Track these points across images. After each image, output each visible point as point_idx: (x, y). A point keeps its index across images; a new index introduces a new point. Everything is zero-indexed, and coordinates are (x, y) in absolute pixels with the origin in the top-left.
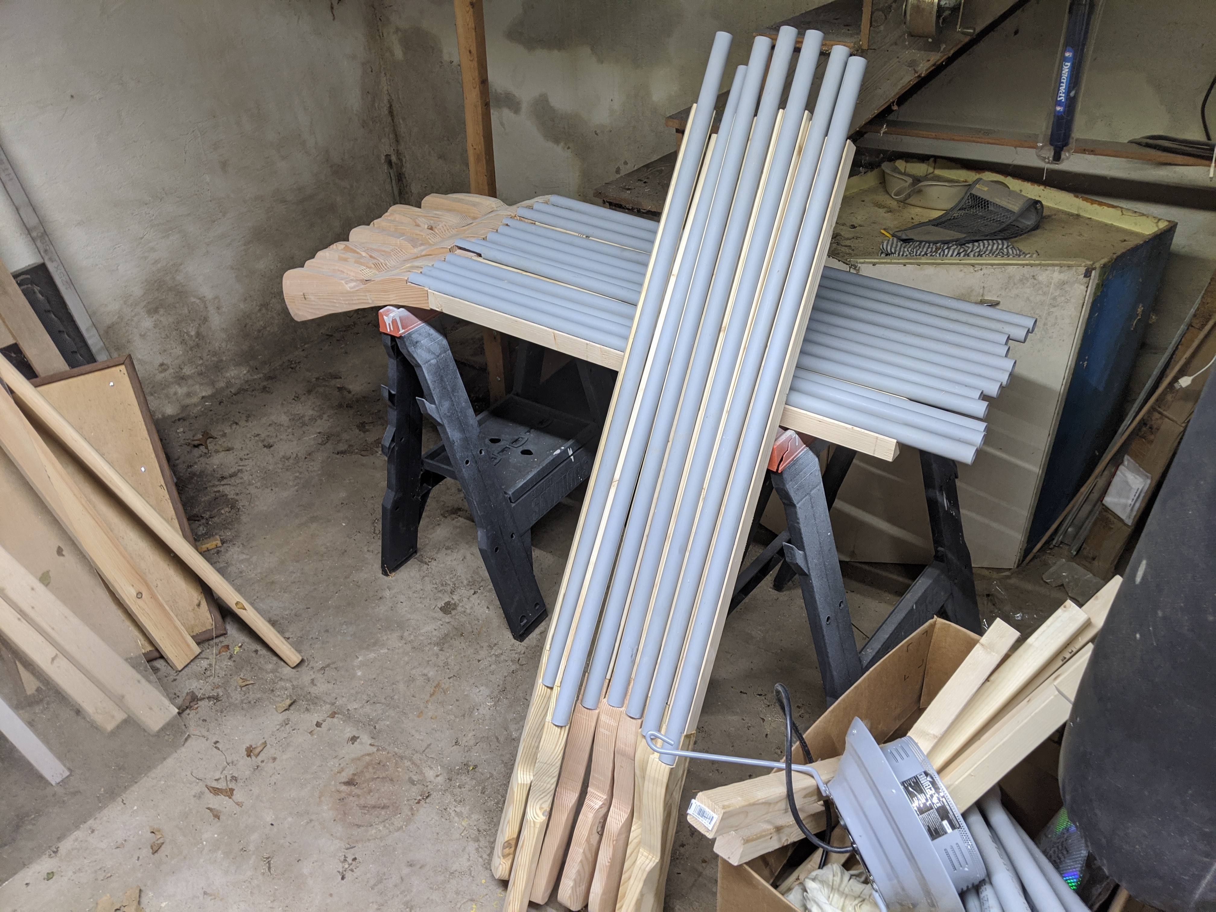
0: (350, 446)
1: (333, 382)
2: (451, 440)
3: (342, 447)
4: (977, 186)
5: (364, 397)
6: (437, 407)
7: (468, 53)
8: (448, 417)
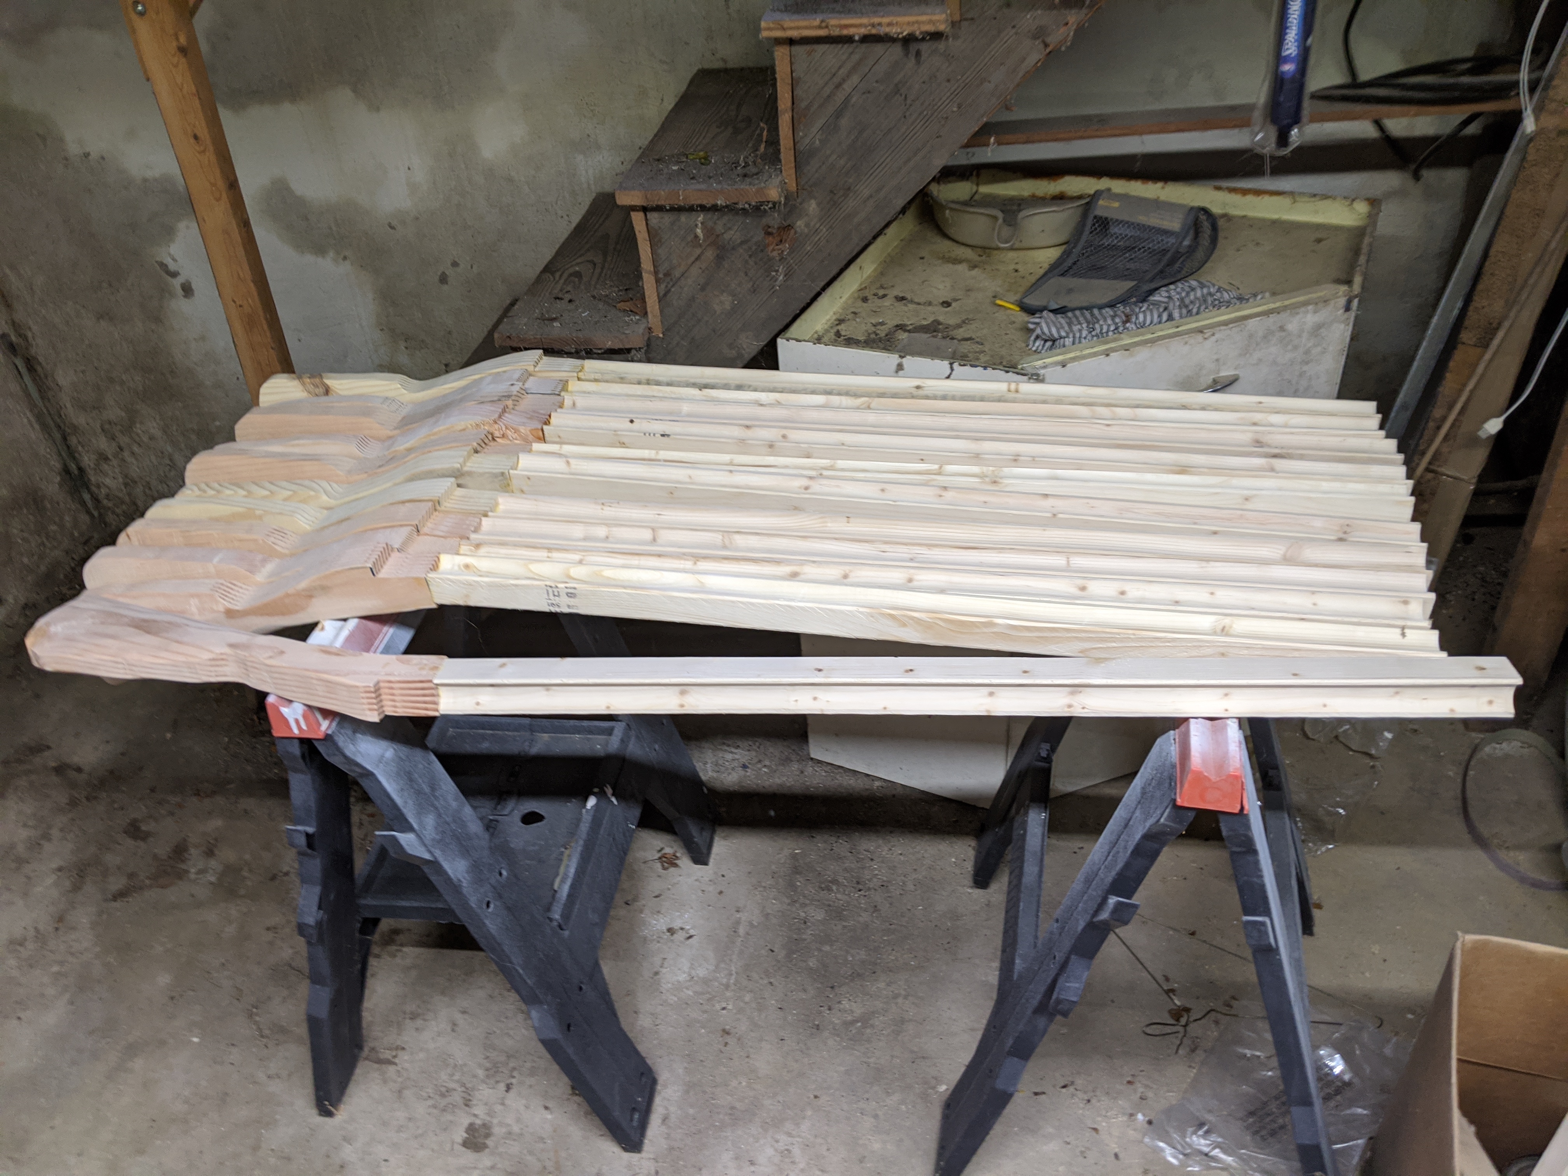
0: (131, 876)
1: (38, 760)
2: (455, 880)
3: (117, 883)
4: (1101, 202)
5: (112, 772)
6: (418, 836)
7: (192, 140)
8: (439, 842)
